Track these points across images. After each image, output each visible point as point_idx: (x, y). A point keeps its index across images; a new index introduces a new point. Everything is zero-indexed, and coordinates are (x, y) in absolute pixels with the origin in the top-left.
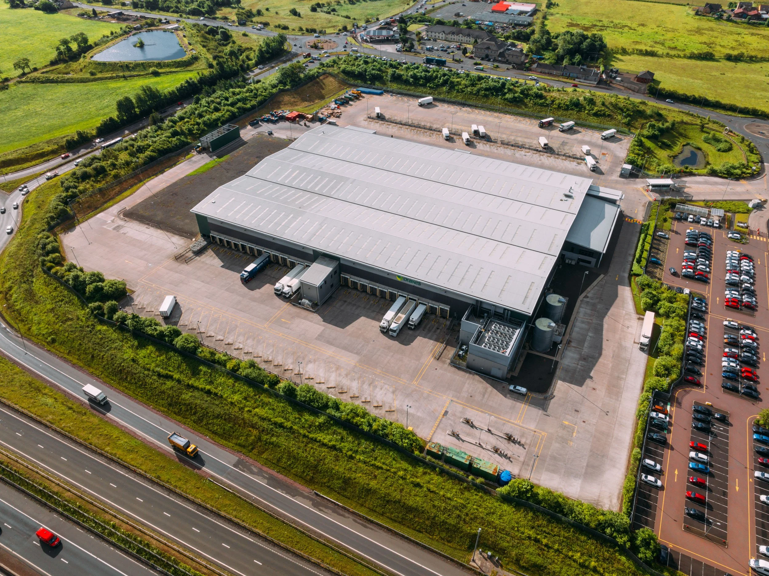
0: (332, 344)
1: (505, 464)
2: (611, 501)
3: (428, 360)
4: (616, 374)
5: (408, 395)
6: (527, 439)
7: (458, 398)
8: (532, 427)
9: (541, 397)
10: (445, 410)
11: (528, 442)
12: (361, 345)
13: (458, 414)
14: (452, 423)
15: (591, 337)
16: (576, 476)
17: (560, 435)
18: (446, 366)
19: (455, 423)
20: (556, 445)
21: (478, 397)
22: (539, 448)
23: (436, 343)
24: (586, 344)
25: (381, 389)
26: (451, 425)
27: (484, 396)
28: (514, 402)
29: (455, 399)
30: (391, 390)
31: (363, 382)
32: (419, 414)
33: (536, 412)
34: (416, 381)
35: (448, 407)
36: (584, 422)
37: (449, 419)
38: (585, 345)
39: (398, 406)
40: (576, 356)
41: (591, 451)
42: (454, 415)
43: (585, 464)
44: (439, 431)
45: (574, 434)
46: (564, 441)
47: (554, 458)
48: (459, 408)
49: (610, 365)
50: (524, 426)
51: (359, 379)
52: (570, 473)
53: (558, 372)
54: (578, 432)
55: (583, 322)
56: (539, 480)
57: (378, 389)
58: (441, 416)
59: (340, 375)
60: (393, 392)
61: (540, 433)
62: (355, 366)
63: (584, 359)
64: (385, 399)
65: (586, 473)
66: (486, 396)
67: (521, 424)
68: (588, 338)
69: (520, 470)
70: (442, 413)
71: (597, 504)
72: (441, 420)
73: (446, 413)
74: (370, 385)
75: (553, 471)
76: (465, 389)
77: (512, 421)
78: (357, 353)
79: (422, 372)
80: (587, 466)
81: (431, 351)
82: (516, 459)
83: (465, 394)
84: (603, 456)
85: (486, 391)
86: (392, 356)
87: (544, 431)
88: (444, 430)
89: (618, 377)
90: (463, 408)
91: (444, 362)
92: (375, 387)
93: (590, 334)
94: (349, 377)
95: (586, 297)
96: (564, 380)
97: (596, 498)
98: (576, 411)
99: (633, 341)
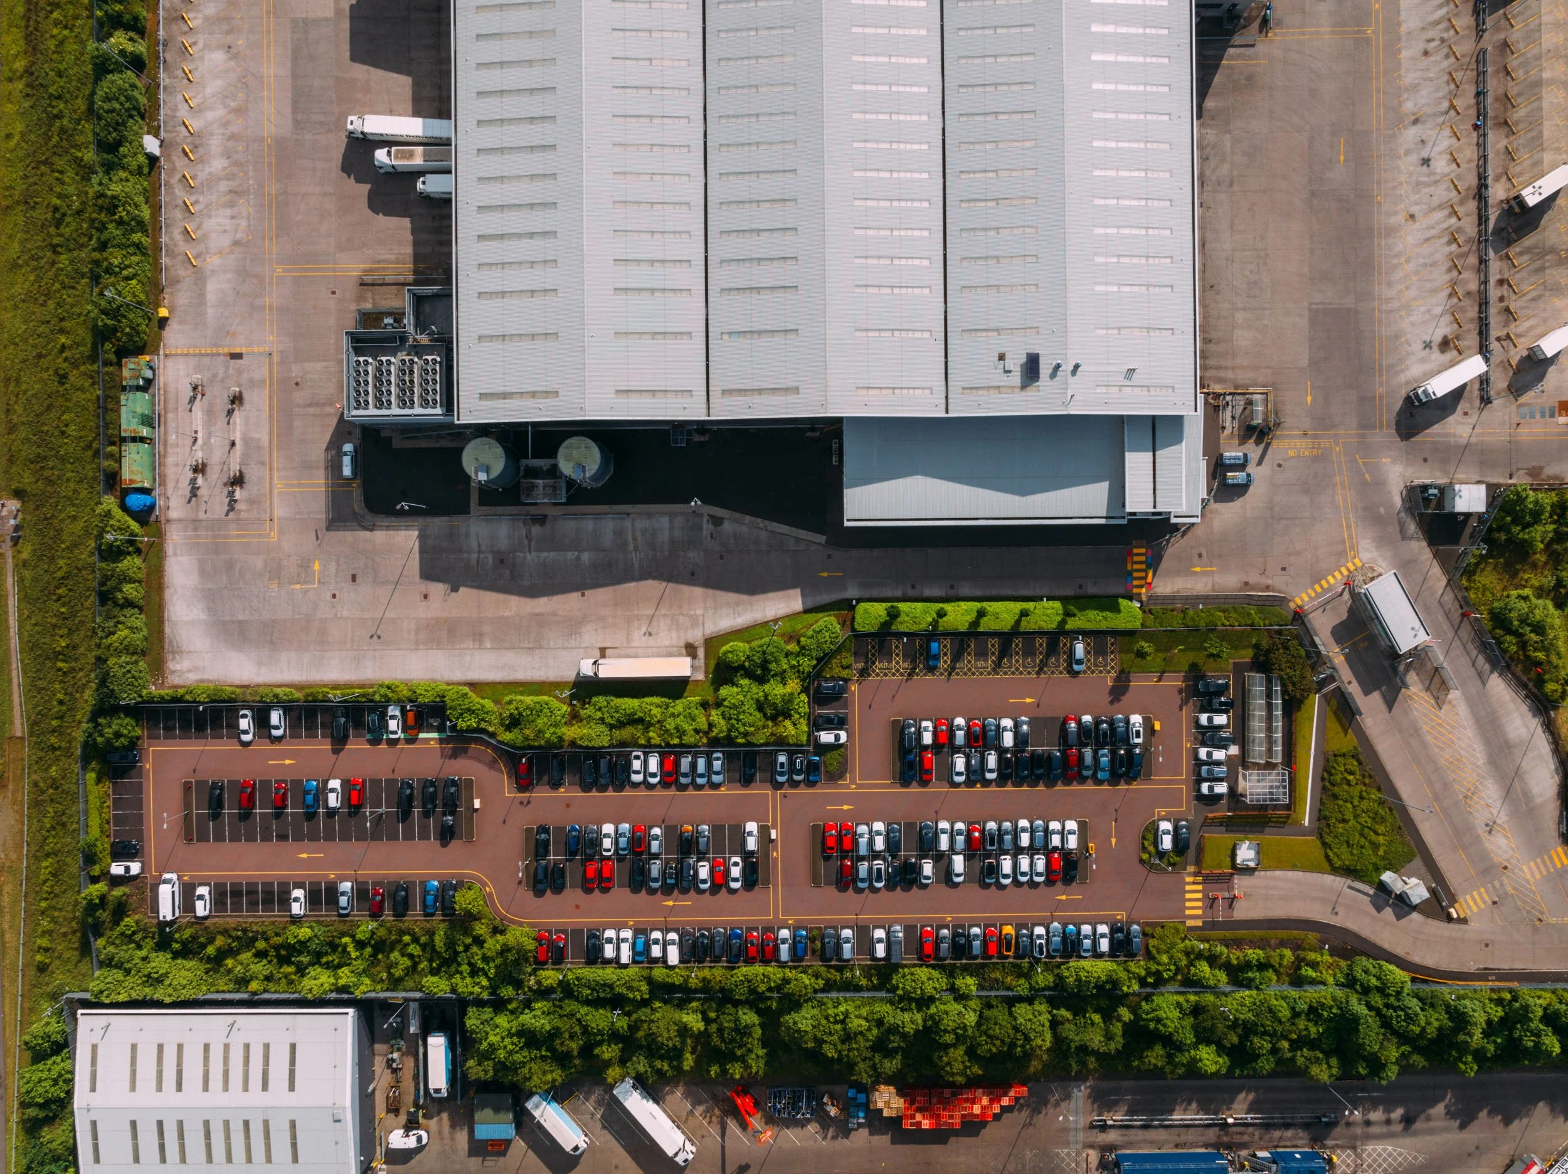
0: (295, 59)
1: (180, 493)
2: (189, 671)
3: (353, 266)
4: (487, 629)
5: (243, 273)
6: (248, 511)
7: (282, 362)
8: (279, 512)
9: (358, 505)
10: (244, 350)
11: (243, 515)
12: (321, 118)
13: (245, 377)
14: (221, 375)
15: (578, 558)
16: (210, 610)
17: (285, 563)
18: (353, 307)
19: (222, 381)
20: (258, 562)
21: (300, 397)
22: (238, 536)
23: (409, 259)
24: (549, 556)
25: (233, 217)
26: (215, 376)
27: (310, 405)
28: (322, 464)
29: (276, 359)
30: (239, 236)
31: (230, 177)
32: (210, 312)
33: (318, 507)
34: (285, 270)
35: (253, 354)
36: (334, 596)
37: (227, 368)
38: (545, 554)
39: (209, 267)
40: (503, 543)
41: (274, 621)
42: (240, 372)
43: (241, 617)
44: (193, 362)
45: (298, 586)
46: (275, 572)
47: (230, 566)
48: (261, 372)
49: (507, 614)
50: (276, 500)
51: (237, 163)
52: (211, 598)
53: (438, 523)
54: (306, 592)
55: (619, 533)
56: (175, 554)
57: (228, 212)
58: (226, 350)
59: (226, 125)
60: (236, 243)
61: (271, 529)
62: (262, 139)
63: (501, 560)
64: (213, 236)
65: (224, 623)
66: (311, 410)
67: (276, 491)
68: (571, 555)
69: (180, 520)
70: (233, 351)
71: (173, 652)
72: (218, 355)
73: (237, 356)
74: (230, 192)
75: (203, 573)
76: (309, 366)
77: (276, 474)
78: (297, 123)
79: (314, 270)
80: (240, 622)
81: (379, 262)
82: (197, 505)
83: (296, 370)
84: (272, 643)
85: (324, 405)
86: (325, 194)
87: (281, 532)
88: (198, 369)
89: (481, 635)
90: (264, 381)
91: (361, 298)
92: (231, 204)
93: (586, 557)
94: (230, 144)
95: (717, 521)
96: (422, 537)
97: (184, 648)
98: (354, 578)
99: (607, 644)
